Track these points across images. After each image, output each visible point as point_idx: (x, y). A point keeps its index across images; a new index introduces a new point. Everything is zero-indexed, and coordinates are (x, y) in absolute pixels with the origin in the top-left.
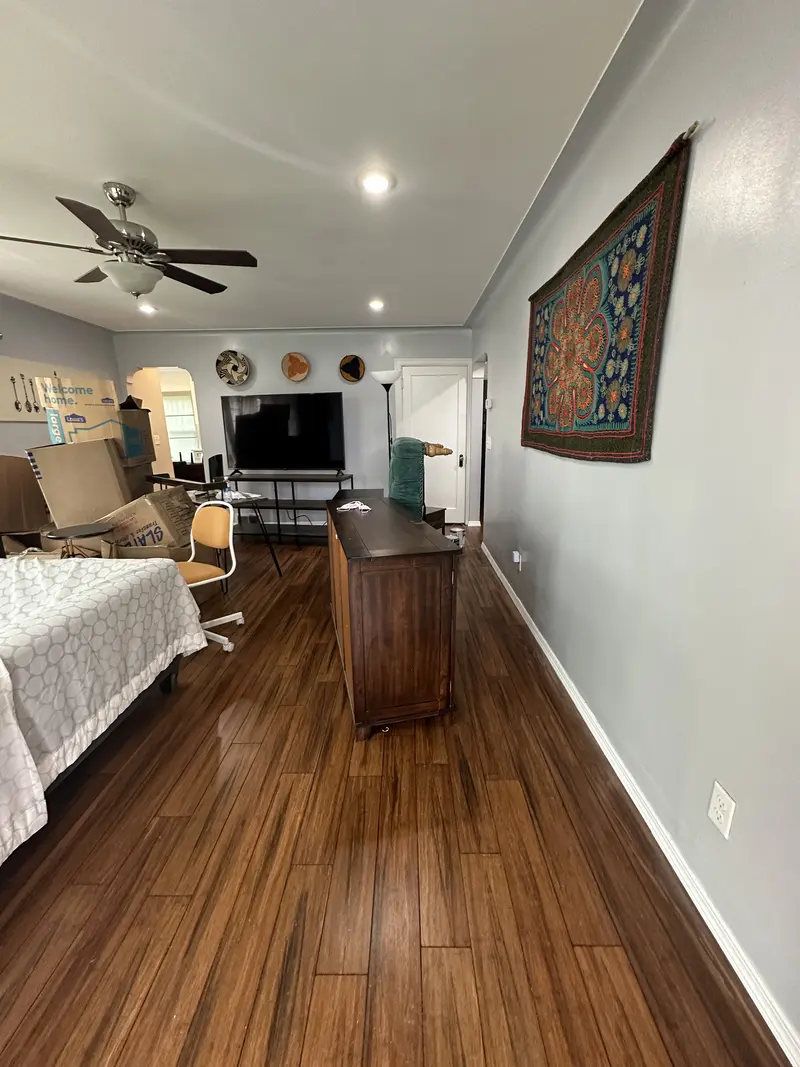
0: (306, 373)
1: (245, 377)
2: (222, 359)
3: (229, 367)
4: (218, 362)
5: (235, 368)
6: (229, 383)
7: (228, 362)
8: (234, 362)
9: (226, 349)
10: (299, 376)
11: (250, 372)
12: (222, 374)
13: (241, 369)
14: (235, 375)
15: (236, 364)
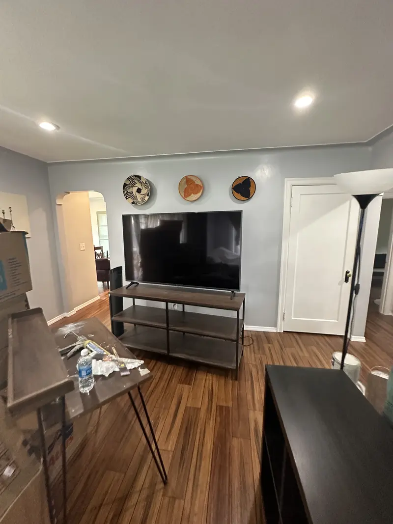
0: (200, 194)
1: (147, 198)
2: (128, 183)
3: (134, 190)
4: (125, 185)
5: (139, 191)
6: (133, 203)
7: (133, 185)
8: (138, 185)
9: (132, 174)
10: (193, 197)
11: (151, 193)
12: (127, 195)
13: (144, 191)
14: (139, 196)
15: (140, 187)
